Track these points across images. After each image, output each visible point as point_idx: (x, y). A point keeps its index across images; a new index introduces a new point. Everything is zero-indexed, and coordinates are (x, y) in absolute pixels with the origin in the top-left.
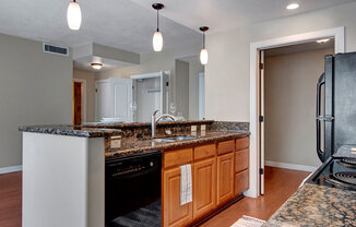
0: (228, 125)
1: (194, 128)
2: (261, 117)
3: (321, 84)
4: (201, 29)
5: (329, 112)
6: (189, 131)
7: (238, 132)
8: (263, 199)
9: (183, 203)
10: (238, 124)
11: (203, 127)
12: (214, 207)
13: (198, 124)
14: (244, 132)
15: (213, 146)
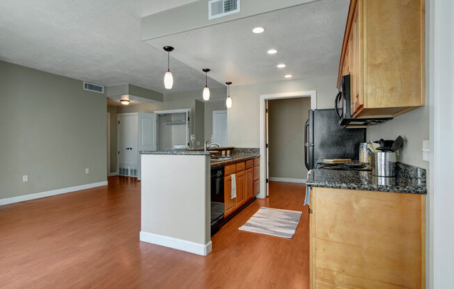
0: (245, 150)
1: (223, 152)
2: (267, 145)
3: (307, 126)
4: (227, 83)
5: (311, 141)
6: (221, 154)
7: (253, 155)
8: (268, 200)
9: (232, 198)
10: (252, 149)
11: (228, 152)
12: (244, 202)
13: (226, 149)
14: (256, 154)
15: (244, 163)
